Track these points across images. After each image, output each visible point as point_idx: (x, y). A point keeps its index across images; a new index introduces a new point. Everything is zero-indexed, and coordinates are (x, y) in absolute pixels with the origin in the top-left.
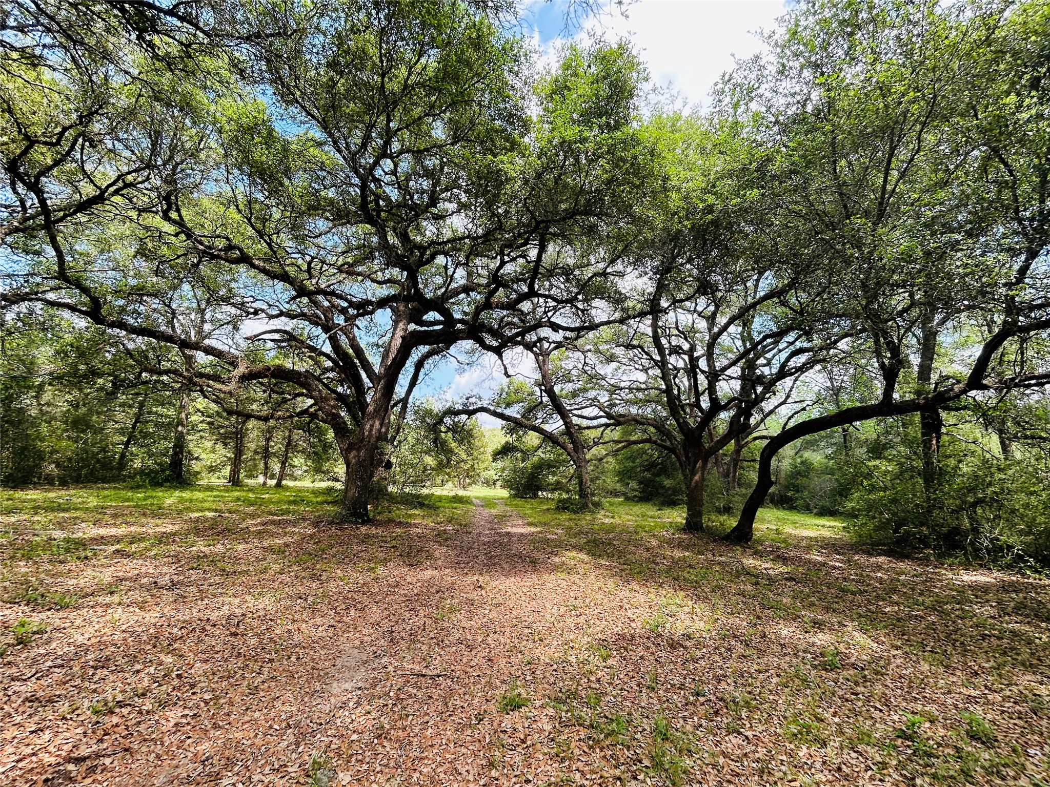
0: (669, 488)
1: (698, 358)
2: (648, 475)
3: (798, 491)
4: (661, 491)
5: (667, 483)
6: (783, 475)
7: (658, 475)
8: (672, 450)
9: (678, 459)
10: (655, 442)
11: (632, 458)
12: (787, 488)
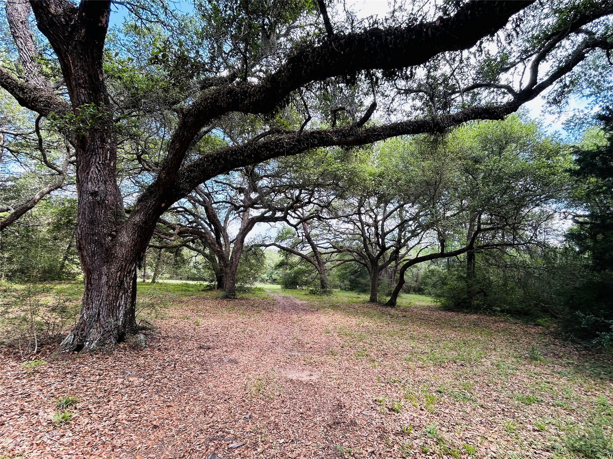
0: (363, 284)
1: (379, 221)
2: (352, 277)
3: (426, 286)
4: (360, 285)
5: (363, 281)
6: (420, 277)
7: (358, 277)
8: (365, 265)
9: (368, 269)
10: (357, 261)
11: (345, 269)
12: (421, 284)
